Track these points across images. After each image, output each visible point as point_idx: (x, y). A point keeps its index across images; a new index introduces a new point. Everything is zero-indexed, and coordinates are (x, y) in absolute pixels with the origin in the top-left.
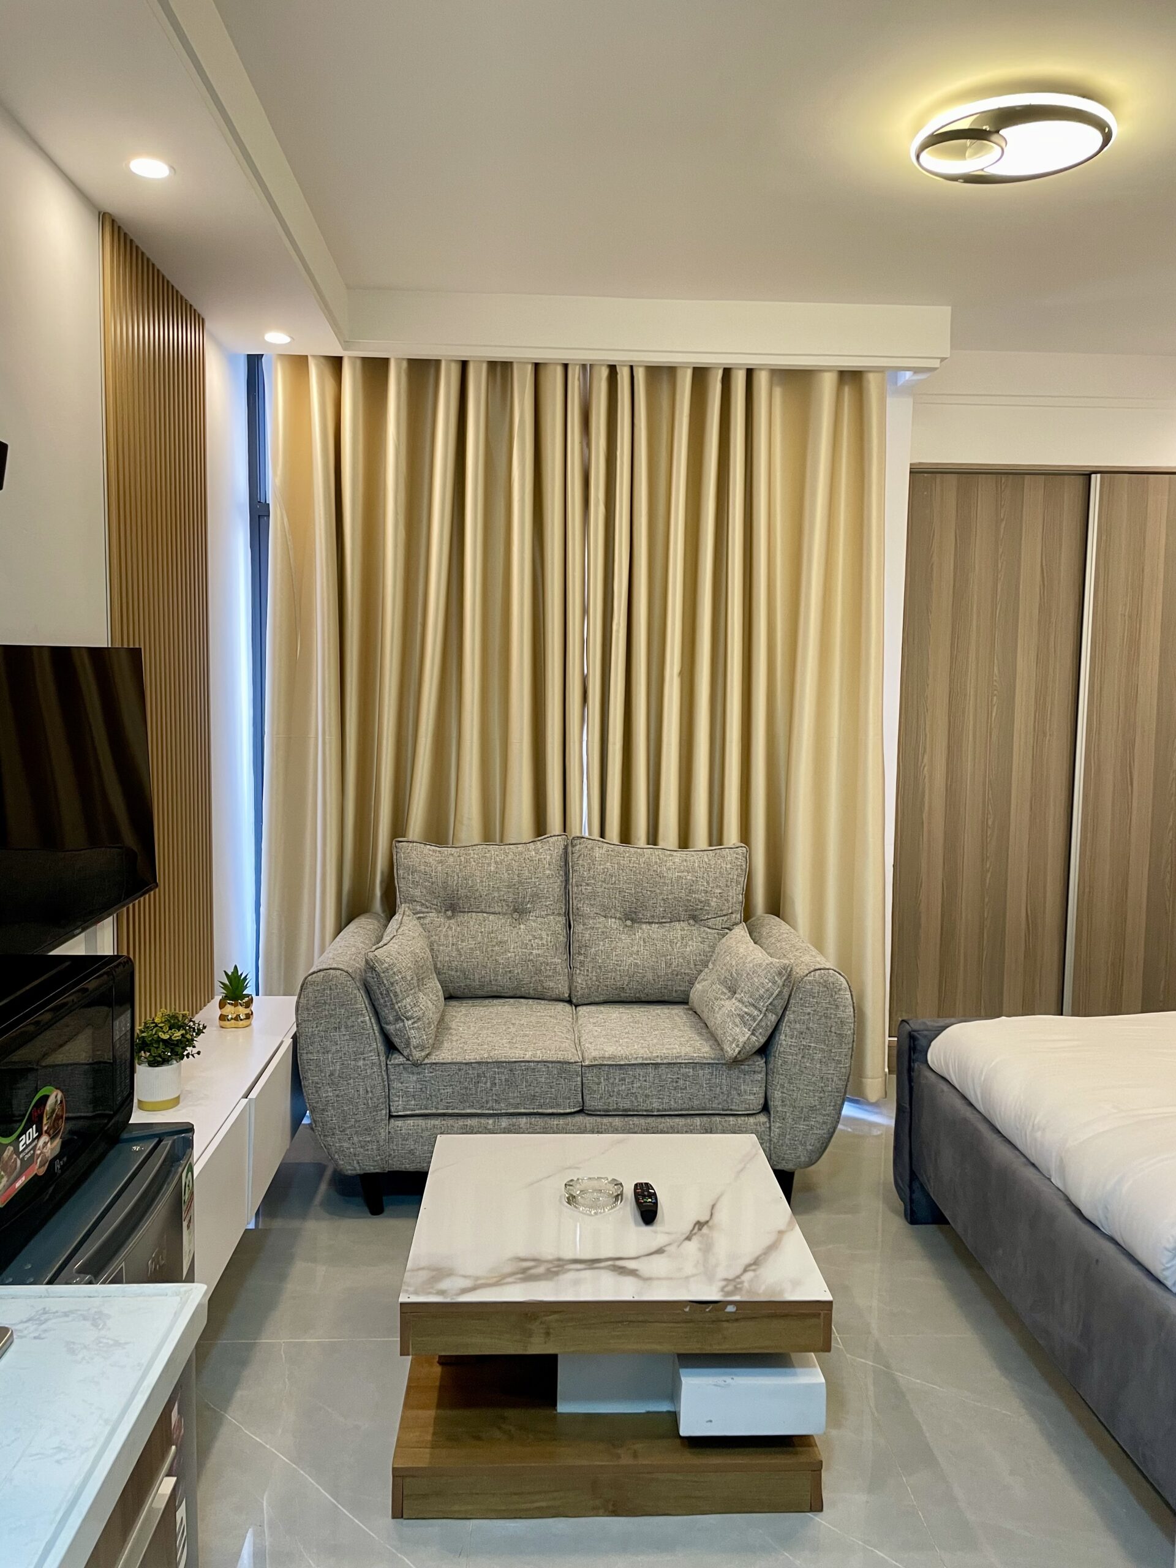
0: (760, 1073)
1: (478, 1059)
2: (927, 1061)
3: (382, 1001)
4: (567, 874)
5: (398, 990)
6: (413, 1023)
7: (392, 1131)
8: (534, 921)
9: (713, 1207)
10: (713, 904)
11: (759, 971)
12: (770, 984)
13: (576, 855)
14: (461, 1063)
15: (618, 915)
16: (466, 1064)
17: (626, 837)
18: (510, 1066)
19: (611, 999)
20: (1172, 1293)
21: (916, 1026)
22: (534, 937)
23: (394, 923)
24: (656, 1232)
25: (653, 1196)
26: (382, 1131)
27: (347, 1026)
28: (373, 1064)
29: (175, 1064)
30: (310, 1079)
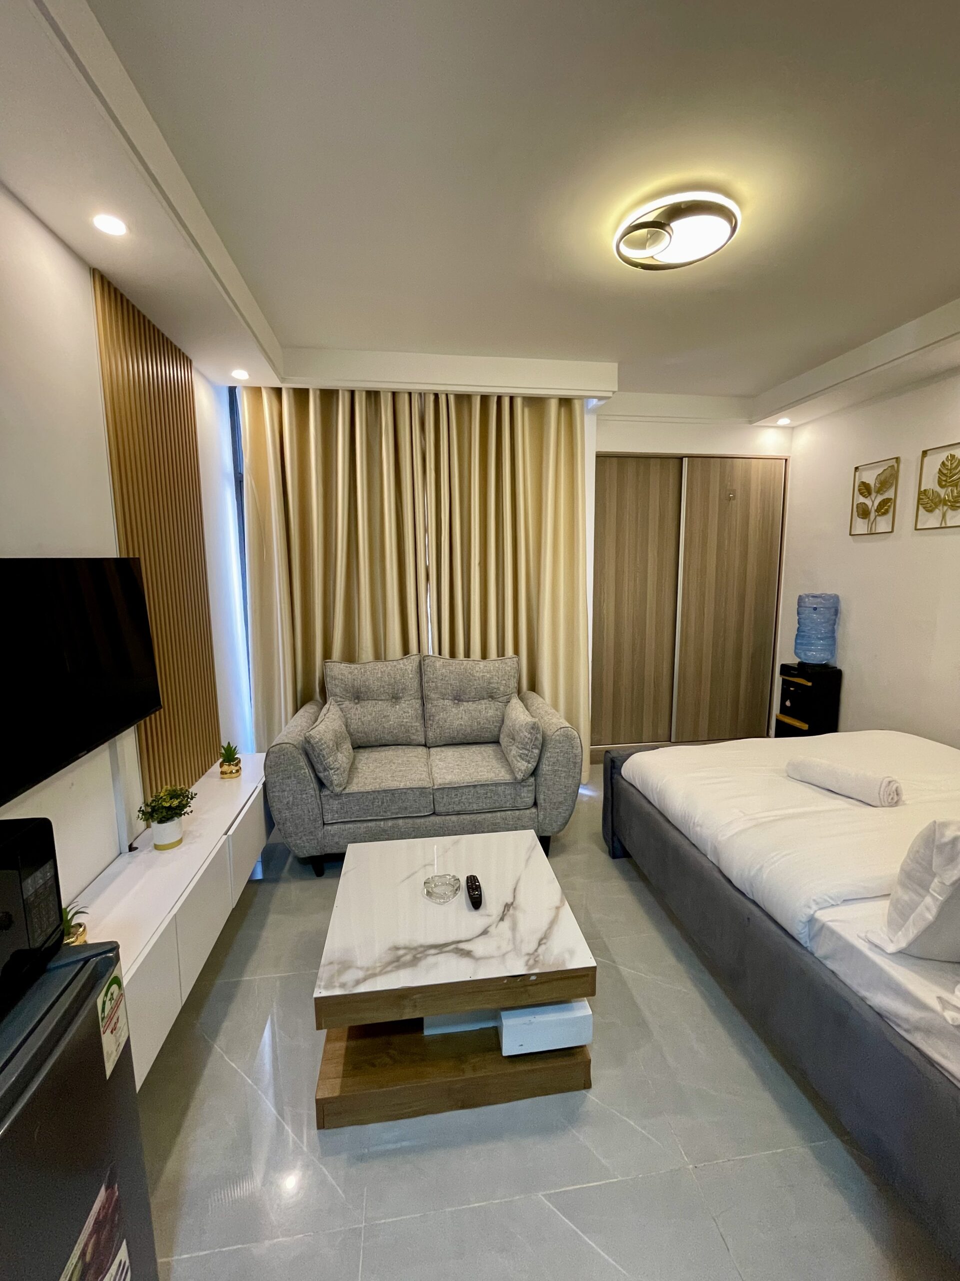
0: (532, 786)
1: (373, 790)
2: (620, 774)
3: (315, 760)
4: (421, 676)
5: (325, 753)
6: (335, 771)
7: (326, 832)
8: (404, 703)
9: (515, 890)
10: (501, 689)
13: (426, 666)
14: (364, 792)
15: (450, 698)
16: (367, 792)
17: (453, 654)
18: (392, 792)
19: (448, 743)
20: (808, 951)
21: (614, 754)
22: (404, 712)
23: (324, 710)
24: (482, 915)
25: (478, 888)
26: (319, 833)
27: (295, 776)
28: (312, 796)
29: (176, 820)
30: (275, 806)
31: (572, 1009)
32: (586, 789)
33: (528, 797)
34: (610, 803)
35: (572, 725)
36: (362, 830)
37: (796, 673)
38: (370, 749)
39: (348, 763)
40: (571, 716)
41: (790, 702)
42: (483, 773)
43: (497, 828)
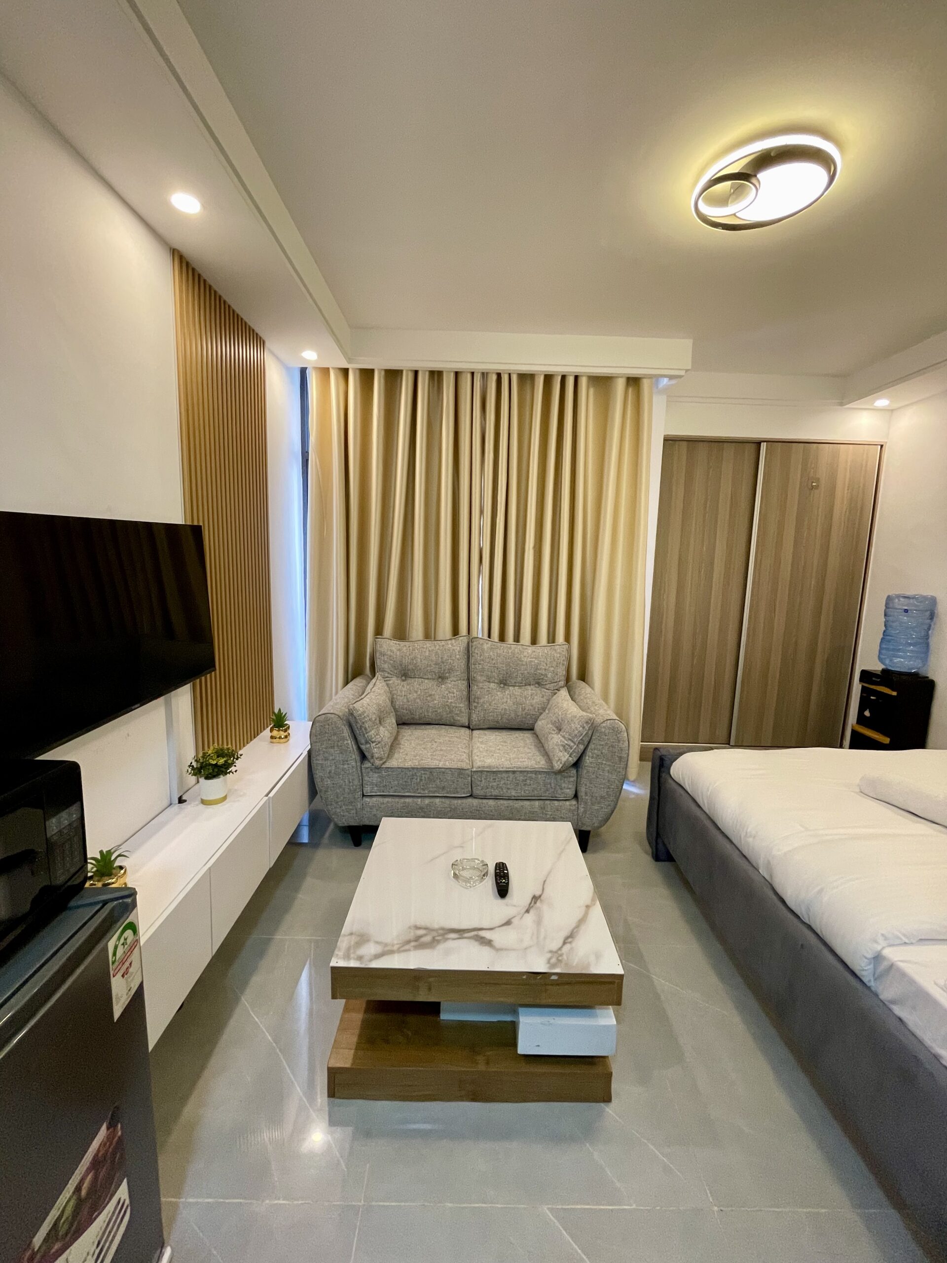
0: (573, 777)
2: (669, 773)
3: (358, 732)
4: (468, 657)
5: (367, 726)
6: (377, 744)
7: (364, 804)
8: (450, 684)
9: (545, 882)
10: (549, 676)
11: (575, 720)
12: (581, 728)
13: (474, 647)
14: (403, 768)
15: (496, 681)
16: (405, 768)
17: (502, 638)
18: (431, 770)
19: (491, 726)
20: (872, 991)
21: (663, 752)
22: (450, 692)
23: (371, 685)
24: (507, 905)
25: (506, 876)
26: (358, 803)
27: (338, 746)
28: (353, 767)
29: (222, 777)
30: (318, 774)
31: (595, 1016)
32: (633, 786)
33: (568, 788)
34: (656, 803)
35: (619, 718)
36: (399, 806)
37: (879, 680)
38: (414, 727)
39: (391, 737)
40: (621, 711)
41: (870, 712)
42: (523, 760)
43: (534, 817)
